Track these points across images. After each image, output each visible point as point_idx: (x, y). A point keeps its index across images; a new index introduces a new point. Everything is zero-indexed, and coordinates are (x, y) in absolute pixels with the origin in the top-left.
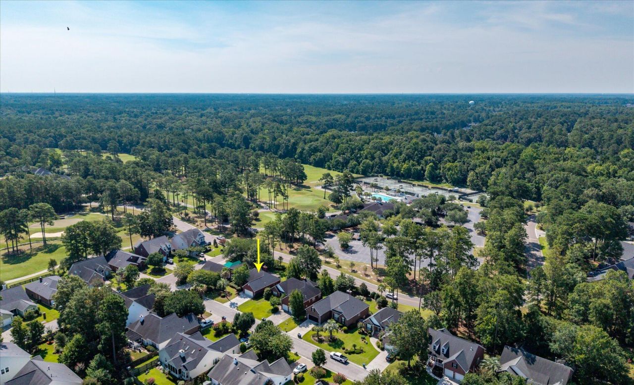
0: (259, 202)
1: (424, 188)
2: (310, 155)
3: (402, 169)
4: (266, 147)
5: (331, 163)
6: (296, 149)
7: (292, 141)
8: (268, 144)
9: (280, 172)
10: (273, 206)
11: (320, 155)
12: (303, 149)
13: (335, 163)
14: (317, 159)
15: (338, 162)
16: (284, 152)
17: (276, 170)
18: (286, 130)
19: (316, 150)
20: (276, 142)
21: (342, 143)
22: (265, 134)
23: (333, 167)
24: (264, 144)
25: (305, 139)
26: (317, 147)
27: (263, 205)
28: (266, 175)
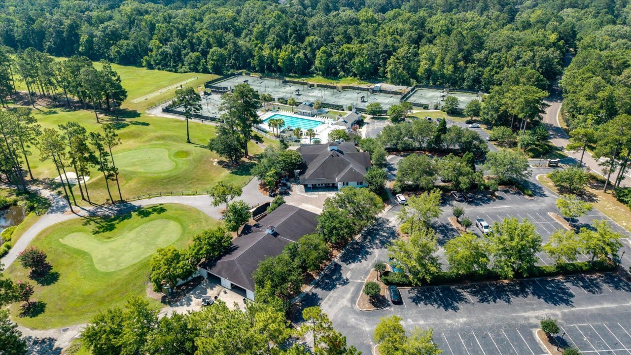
0: (34, 181)
1: (332, 90)
2: (108, 47)
3: (280, 60)
4: (17, 34)
5: (152, 56)
6: (77, 36)
7: (67, 22)
8: (20, 30)
9: (65, 87)
10: (77, 193)
11: (128, 45)
12: (92, 36)
13: (159, 57)
14: (122, 51)
15: (165, 55)
16: (55, 43)
17: (51, 83)
18: (47, 5)
19: (115, 36)
20: (35, 26)
21: (158, 22)
22: (9, 14)
23: (157, 64)
24: (11, 30)
25: (90, 18)
26: (117, 30)
27: (46, 193)
28: (33, 94)
